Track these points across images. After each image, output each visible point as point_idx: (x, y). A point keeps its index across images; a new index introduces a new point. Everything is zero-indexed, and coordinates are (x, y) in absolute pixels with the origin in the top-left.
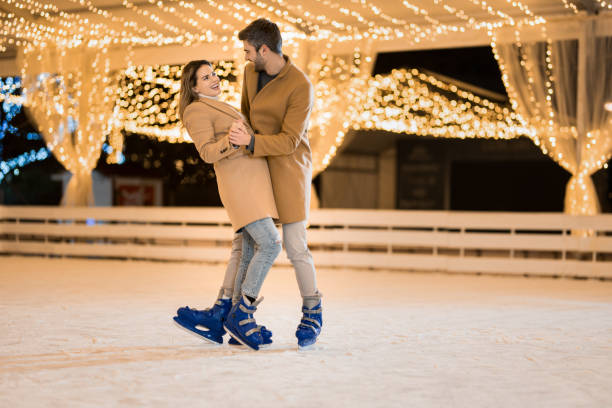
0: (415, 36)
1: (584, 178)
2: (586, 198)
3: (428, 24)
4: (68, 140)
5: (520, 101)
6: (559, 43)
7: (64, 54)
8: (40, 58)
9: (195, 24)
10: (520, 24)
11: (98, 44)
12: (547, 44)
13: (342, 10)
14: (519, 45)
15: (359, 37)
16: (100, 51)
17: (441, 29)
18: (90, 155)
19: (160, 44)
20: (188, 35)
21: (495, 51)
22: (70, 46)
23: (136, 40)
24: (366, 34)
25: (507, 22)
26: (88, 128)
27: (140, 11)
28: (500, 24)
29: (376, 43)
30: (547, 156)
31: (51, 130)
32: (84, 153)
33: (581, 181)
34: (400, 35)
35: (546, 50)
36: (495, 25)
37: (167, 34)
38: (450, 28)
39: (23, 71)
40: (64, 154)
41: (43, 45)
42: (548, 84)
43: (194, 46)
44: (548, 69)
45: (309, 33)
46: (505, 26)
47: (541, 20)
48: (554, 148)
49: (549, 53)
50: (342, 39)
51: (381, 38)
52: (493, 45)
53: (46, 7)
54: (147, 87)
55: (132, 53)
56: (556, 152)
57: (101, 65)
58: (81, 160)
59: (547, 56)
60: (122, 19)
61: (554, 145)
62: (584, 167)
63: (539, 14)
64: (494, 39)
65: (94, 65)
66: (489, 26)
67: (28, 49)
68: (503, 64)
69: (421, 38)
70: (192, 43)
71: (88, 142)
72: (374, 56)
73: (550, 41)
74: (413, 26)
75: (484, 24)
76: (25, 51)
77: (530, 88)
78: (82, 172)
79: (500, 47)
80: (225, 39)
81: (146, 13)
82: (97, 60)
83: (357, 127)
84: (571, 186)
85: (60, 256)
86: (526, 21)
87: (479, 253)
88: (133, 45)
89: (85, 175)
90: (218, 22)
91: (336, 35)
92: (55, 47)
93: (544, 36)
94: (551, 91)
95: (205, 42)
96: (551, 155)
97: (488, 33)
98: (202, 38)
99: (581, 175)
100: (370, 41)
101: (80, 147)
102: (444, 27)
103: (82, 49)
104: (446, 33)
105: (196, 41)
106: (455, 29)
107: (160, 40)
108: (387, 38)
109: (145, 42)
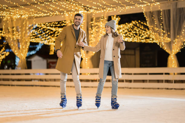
0: (120, 10)
1: (173, 55)
2: (174, 62)
3: (123, 6)
4: (17, 48)
5: (152, 30)
6: (164, 11)
7: (15, 20)
8: (8, 22)
9: (51, 9)
10: (152, 5)
11: (25, 17)
12: (160, 11)
13: (94, 3)
14: (152, 12)
15: (102, 11)
16: (25, 19)
17: (127, 8)
18: (24, 52)
19: (43, 16)
20: (51, 13)
21: (144, 14)
22: (17, 18)
23: (36, 15)
24: (105, 10)
25: (148, 4)
26: (23, 44)
27: (33, 6)
28: (146, 5)
29: (108, 13)
30: (162, 48)
31: (12, 45)
32: (22, 52)
33: (172, 56)
34: (115, 10)
35: (160, 13)
36: (144, 6)
37: (45, 13)
38: (130, 7)
39: (3, 26)
40: (17, 52)
41: (9, 18)
42: (161, 25)
43: (53, 16)
44: (161, 19)
46: (147, 5)
47: (158, 3)
48: (164, 45)
49: (161, 14)
50: (98, 12)
51: (109, 11)
52: (144, 12)
53: (3, 6)
54: (45, 30)
55: (35, 19)
56: (164, 47)
57: (26, 24)
58: (21, 54)
59: (160, 15)
60: (29, 9)
61: (163, 45)
62: (173, 52)
63: (157, 1)
64: (144, 10)
65: (24, 23)
66: (142, 6)
67: (5, 19)
68: (147, 18)
69: (121, 11)
70: (52, 15)
71: (23, 48)
72: (108, 17)
73: (161, 10)
74: (118, 7)
75: (140, 5)
76: (4, 20)
77: (155, 26)
78: (22, 58)
79: (146, 13)
80: (62, 13)
81: (35, 6)
82: (25, 22)
84: (169, 58)
85: (14, 85)
86: (154, 4)
87: (144, 81)
88: (35, 16)
89: (24, 59)
90: (58, 8)
91: (96, 11)
92: (12, 18)
93: (160, 8)
94: (162, 27)
95: (56, 15)
96: (163, 48)
97: (142, 8)
98: (55, 14)
99: (172, 54)
100: (106, 12)
101: (21, 50)
102: (128, 7)
103: (20, 18)
104: (129, 9)
105: (53, 15)
106: (132, 7)
107: (42, 15)
108: (111, 11)
109: (38, 15)
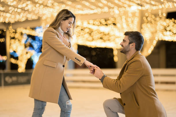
29: (167, 9)
37: (92, 9)
45: (141, 6)
72: (166, 14)
83: (160, 39)
109: (83, 13)
